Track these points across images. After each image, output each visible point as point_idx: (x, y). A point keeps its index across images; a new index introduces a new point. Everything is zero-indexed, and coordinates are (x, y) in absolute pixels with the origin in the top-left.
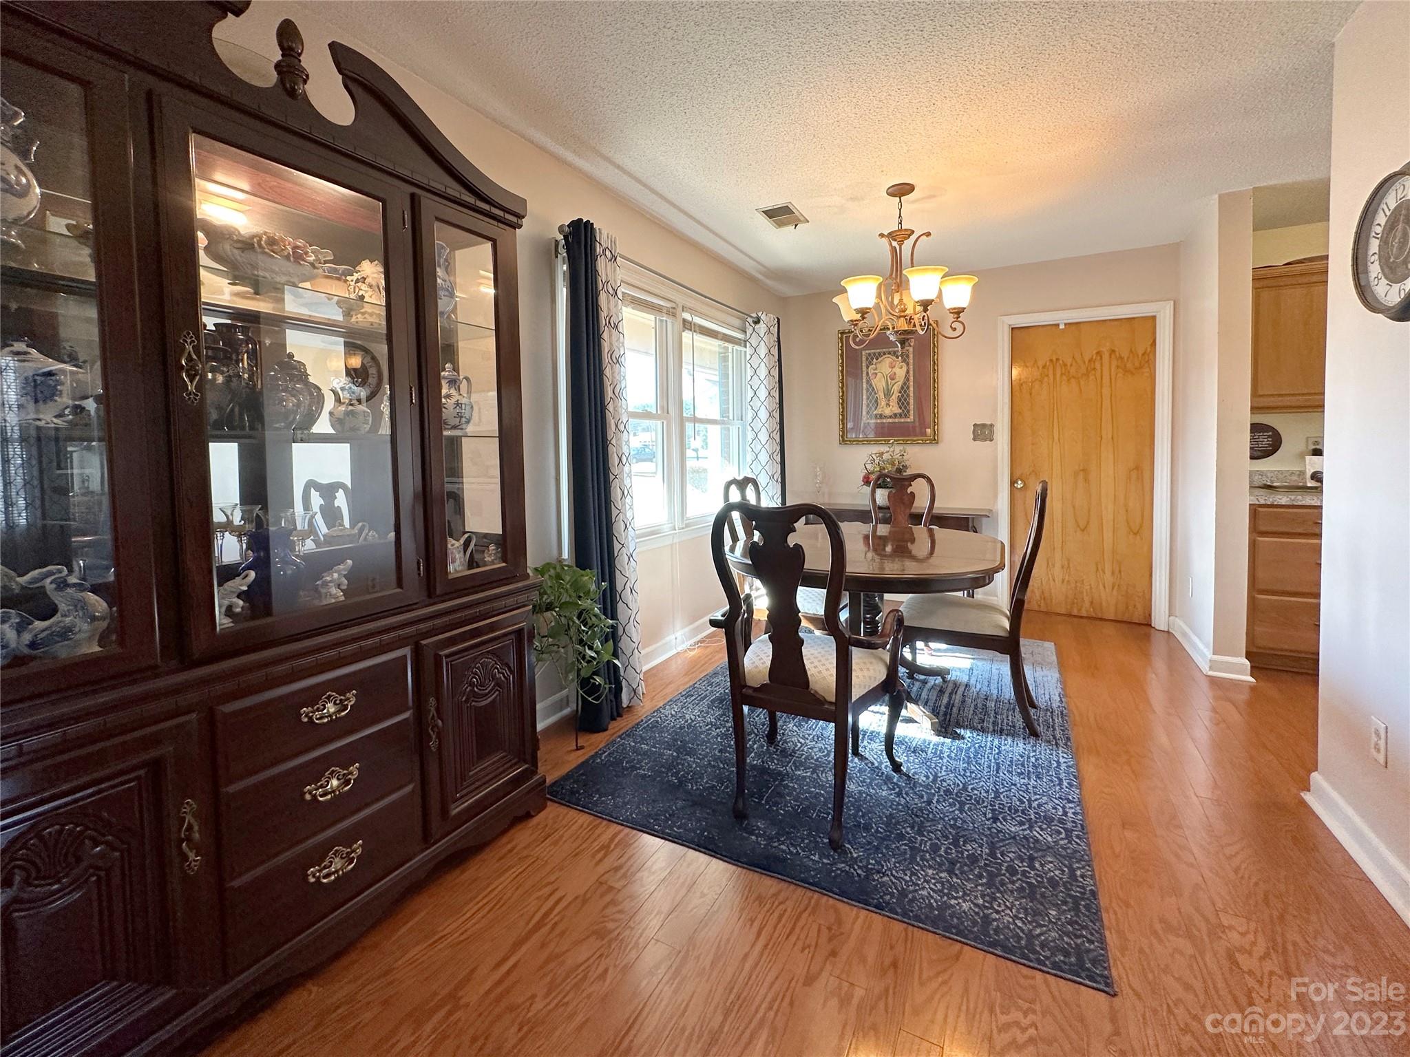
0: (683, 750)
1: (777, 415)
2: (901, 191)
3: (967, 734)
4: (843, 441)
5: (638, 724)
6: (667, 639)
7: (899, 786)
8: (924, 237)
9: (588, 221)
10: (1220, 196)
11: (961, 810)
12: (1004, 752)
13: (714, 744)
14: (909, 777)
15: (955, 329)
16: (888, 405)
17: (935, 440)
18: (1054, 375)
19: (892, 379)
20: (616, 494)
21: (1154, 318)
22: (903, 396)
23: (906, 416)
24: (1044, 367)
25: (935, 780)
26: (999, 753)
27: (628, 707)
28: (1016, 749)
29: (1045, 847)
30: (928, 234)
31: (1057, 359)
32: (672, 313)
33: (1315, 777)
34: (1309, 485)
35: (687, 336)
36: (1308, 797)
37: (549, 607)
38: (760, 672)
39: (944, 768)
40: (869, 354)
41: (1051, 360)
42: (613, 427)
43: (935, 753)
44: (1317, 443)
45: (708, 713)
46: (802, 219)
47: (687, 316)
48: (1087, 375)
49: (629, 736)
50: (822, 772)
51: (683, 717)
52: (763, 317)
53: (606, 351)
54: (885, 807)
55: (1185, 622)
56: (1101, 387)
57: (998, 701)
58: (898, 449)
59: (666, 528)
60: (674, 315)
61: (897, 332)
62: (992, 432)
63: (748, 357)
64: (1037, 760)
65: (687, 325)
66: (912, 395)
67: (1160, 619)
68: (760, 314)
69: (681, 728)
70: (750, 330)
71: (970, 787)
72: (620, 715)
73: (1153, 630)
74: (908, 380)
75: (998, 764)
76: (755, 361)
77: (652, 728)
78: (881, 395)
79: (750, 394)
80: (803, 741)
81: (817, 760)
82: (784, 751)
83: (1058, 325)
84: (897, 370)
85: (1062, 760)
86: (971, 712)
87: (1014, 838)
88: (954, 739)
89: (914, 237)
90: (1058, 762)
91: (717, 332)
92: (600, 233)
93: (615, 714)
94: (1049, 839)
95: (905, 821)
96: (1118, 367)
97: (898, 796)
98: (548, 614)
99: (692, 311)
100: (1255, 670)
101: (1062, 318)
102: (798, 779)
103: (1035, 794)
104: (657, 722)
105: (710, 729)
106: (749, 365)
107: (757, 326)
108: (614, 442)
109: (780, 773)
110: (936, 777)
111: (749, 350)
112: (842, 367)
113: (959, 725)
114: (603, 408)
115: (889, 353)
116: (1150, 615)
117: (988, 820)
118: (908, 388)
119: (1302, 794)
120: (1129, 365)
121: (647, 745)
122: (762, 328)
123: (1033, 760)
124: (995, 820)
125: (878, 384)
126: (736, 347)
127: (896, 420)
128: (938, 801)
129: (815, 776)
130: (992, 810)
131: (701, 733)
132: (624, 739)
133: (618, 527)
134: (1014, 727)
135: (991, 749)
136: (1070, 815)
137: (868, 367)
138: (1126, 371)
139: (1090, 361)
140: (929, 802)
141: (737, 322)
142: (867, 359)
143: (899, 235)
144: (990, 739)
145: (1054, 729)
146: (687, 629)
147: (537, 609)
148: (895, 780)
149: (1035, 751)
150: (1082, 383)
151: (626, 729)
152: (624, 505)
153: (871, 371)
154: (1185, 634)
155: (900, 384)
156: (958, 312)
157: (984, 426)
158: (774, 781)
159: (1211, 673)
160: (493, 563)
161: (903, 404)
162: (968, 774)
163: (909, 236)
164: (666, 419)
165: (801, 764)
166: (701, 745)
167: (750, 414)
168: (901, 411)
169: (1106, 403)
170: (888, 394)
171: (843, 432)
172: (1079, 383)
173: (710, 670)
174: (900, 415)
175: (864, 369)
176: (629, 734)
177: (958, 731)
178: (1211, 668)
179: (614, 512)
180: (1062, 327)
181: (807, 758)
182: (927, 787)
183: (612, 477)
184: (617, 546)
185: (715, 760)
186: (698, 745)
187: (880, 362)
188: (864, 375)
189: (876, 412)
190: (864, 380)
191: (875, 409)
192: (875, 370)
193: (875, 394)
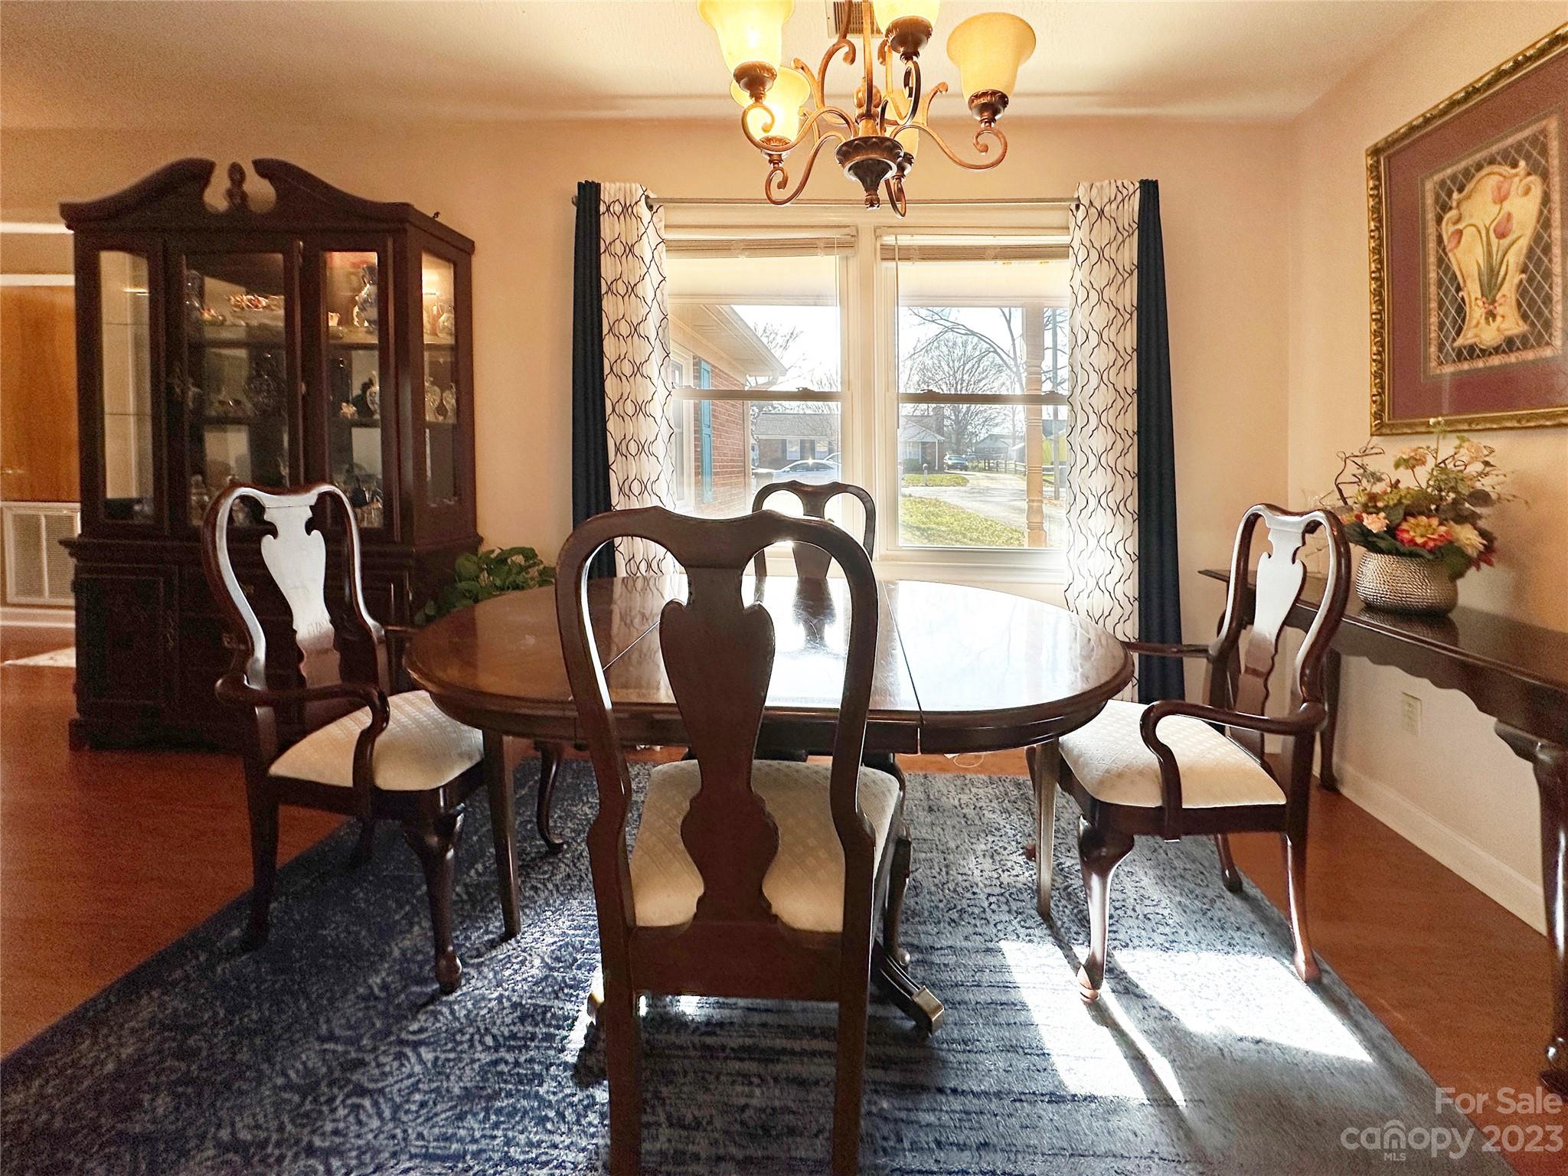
4: (1380, 426)
16: (1491, 315)
19: (1504, 235)
22: (1532, 279)
23: (1539, 341)
40: (1443, 185)
60: (851, 246)
74: (1546, 224)
78: (1472, 291)
84: (1515, 204)
112: (1380, 238)
115: (1493, 161)
118: (1547, 249)
125: (1466, 260)
127: (1513, 359)
137: (1439, 220)
142: (1437, 199)
153: (1447, 232)
155: (1525, 242)
161: (1533, 303)
168: (1525, 327)
171: (1381, 398)
174: (1526, 338)
187: (1469, 197)
188: (1432, 245)
189: (1460, 342)
190: (1432, 259)
191: (1458, 333)
192: (1459, 220)
193: (1459, 289)
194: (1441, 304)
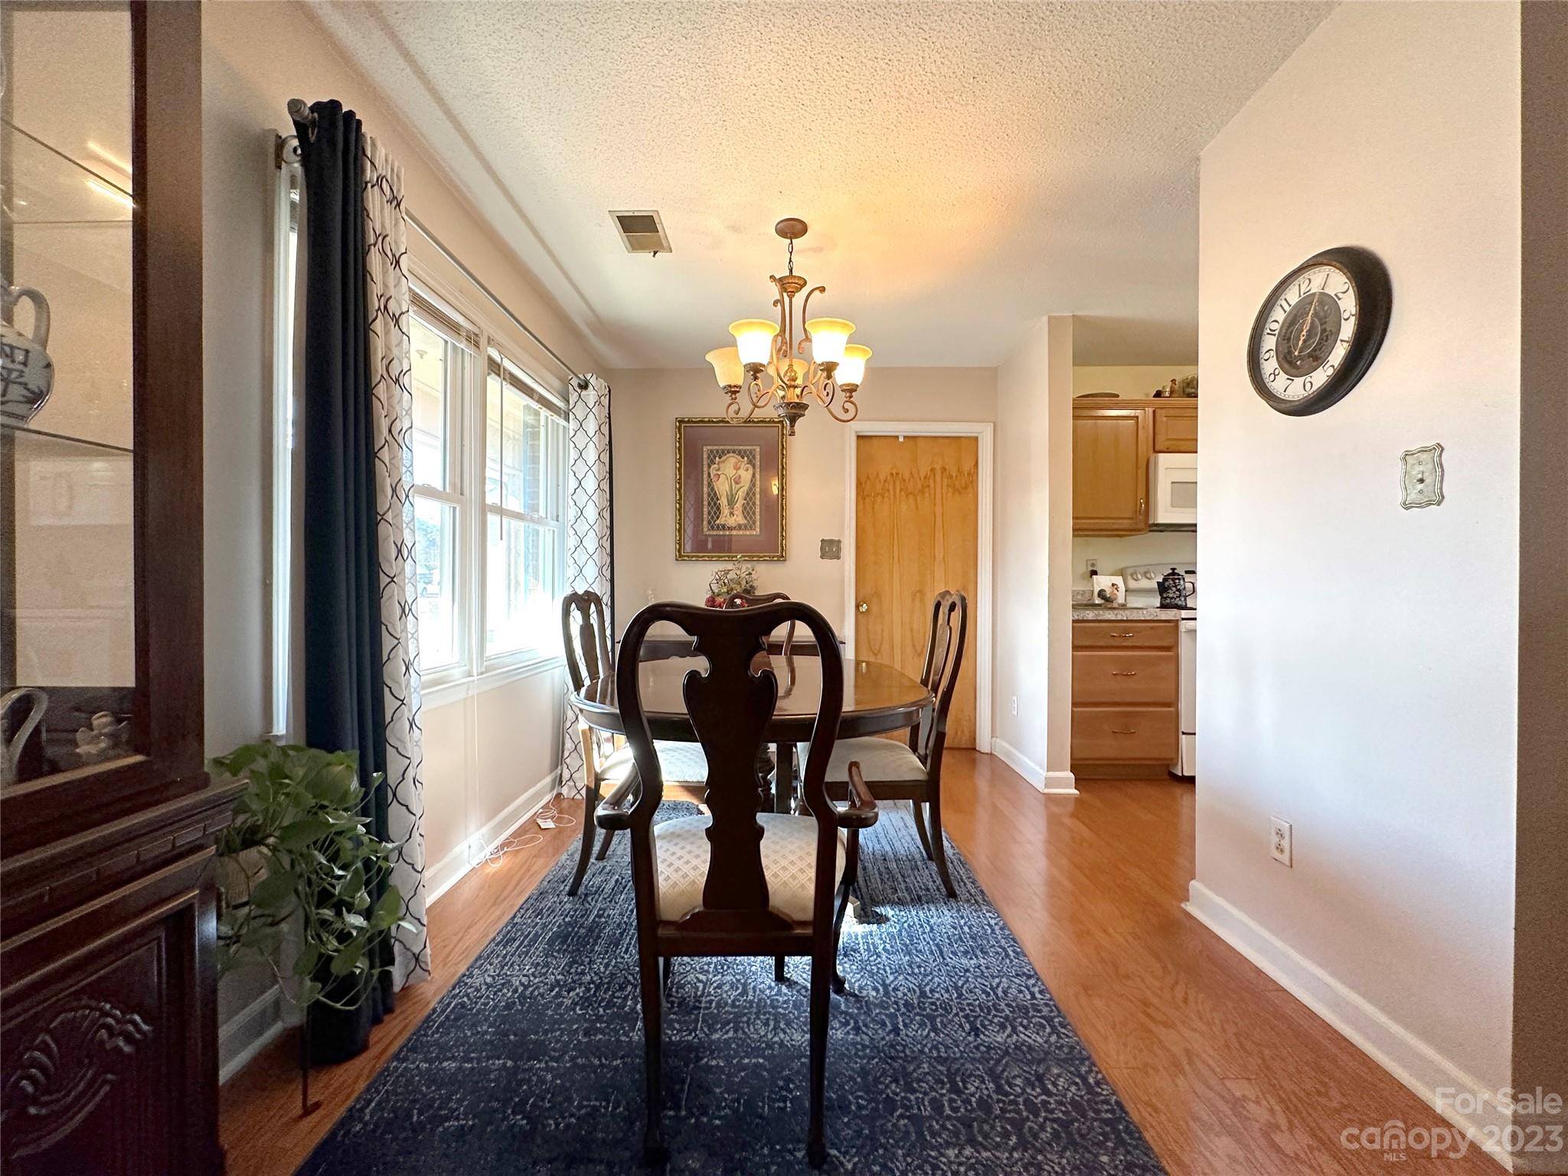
0: (524, 1050)
1: (607, 515)
2: (792, 229)
3: (888, 911)
4: (680, 556)
5: (429, 1016)
6: (457, 850)
7: (851, 1015)
8: (817, 292)
9: (351, 114)
10: (1049, 317)
11: (934, 1029)
12: (935, 927)
13: (573, 1021)
14: (855, 996)
15: (847, 411)
16: (732, 514)
17: (782, 558)
18: (894, 489)
19: (737, 483)
20: (390, 610)
21: (976, 438)
22: (748, 504)
23: (751, 527)
24: (885, 481)
25: (886, 993)
26: (932, 930)
27: (403, 989)
28: (944, 919)
29: (1042, 1055)
30: (822, 289)
31: (897, 474)
32: (473, 340)
33: (1195, 885)
34: (1097, 602)
35: (493, 383)
36: (1189, 907)
37: (251, 838)
38: (683, 893)
39: (888, 968)
40: (712, 451)
41: (892, 474)
42: (389, 492)
43: (869, 950)
44: (1093, 565)
45: (547, 965)
46: (665, 244)
47: (495, 354)
48: (922, 492)
49: (413, 1049)
50: (748, 1023)
51: (507, 983)
52: (593, 381)
53: (380, 357)
54: (850, 1058)
55: (1010, 743)
56: (935, 505)
57: (897, 860)
58: (745, 567)
59: (457, 673)
60: (477, 345)
61: (788, 404)
62: (839, 549)
63: (572, 433)
64: (970, 928)
65: (494, 367)
66: (758, 503)
67: (984, 743)
68: (588, 376)
69: (509, 1006)
70: (573, 398)
71: (927, 989)
72: (389, 1010)
73: (978, 755)
74: (754, 485)
75: (937, 945)
76: (581, 440)
77: (456, 1019)
78: (724, 502)
79: (573, 483)
80: (702, 977)
81: (733, 1005)
82: (682, 1002)
83: (897, 437)
84: (742, 472)
85: (993, 922)
86: (879, 881)
87: (1007, 1053)
88: (879, 923)
89: (805, 291)
90: (989, 925)
91: (532, 390)
92: (374, 145)
93: (380, 1008)
94: (1039, 1039)
95: (884, 1073)
96: (948, 485)
97: (857, 1034)
98: (252, 854)
99: (499, 347)
100: (1079, 783)
101: (901, 429)
102: (720, 1050)
103: (993, 977)
104: (463, 1005)
105: (558, 995)
106: (572, 445)
107: (584, 393)
108: (389, 516)
109: (690, 1047)
110: (885, 986)
111: (573, 425)
112: (680, 463)
113: (877, 904)
114: (371, 455)
115: (734, 452)
116: (975, 739)
117: (969, 1034)
118: (754, 494)
119: (1183, 905)
120: (957, 485)
121: (453, 1058)
122: (591, 395)
123: (966, 929)
124: (976, 1031)
125: (721, 488)
126: (555, 417)
127: (741, 533)
128: (905, 1025)
129: (740, 1034)
130: (964, 1017)
131: (546, 1007)
132: (404, 1060)
133: (393, 671)
134: (928, 890)
135: (922, 926)
136: (1038, 996)
137: (709, 467)
138: (955, 490)
139: (925, 478)
140: (896, 1030)
141: (557, 383)
142: (709, 457)
143: (789, 284)
144: (914, 913)
145: (965, 884)
146: (485, 830)
147: (228, 849)
148: (843, 1007)
149: (962, 917)
150: (919, 498)
151: (406, 1035)
152: (405, 629)
153: (713, 473)
154: (1008, 754)
155: (745, 489)
156: (851, 389)
157: (831, 542)
158: (687, 1065)
159: (1047, 791)
160: (103, 757)
161: (748, 513)
162: (916, 971)
163: (802, 286)
164: (459, 502)
165: (715, 1018)
166: (553, 1031)
167: (572, 513)
168: (746, 522)
169: (939, 523)
170: (731, 502)
171: (680, 544)
172: (916, 500)
173: (531, 888)
174: (745, 526)
175: (705, 469)
176: (413, 1047)
177: (878, 911)
178: (1046, 786)
179: (387, 643)
180: (901, 439)
181: (718, 1005)
182: (883, 1005)
183: (384, 580)
184: (390, 705)
185: (582, 1054)
186: (546, 1032)
187: (723, 462)
188: (705, 476)
189: (718, 522)
190: (705, 482)
191: (718, 518)
192: (718, 470)
193: (718, 499)
194: (709, 504)
